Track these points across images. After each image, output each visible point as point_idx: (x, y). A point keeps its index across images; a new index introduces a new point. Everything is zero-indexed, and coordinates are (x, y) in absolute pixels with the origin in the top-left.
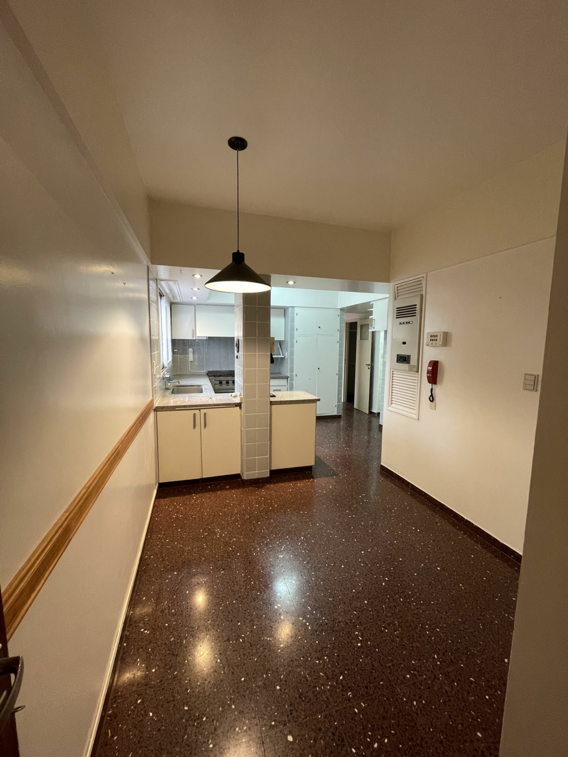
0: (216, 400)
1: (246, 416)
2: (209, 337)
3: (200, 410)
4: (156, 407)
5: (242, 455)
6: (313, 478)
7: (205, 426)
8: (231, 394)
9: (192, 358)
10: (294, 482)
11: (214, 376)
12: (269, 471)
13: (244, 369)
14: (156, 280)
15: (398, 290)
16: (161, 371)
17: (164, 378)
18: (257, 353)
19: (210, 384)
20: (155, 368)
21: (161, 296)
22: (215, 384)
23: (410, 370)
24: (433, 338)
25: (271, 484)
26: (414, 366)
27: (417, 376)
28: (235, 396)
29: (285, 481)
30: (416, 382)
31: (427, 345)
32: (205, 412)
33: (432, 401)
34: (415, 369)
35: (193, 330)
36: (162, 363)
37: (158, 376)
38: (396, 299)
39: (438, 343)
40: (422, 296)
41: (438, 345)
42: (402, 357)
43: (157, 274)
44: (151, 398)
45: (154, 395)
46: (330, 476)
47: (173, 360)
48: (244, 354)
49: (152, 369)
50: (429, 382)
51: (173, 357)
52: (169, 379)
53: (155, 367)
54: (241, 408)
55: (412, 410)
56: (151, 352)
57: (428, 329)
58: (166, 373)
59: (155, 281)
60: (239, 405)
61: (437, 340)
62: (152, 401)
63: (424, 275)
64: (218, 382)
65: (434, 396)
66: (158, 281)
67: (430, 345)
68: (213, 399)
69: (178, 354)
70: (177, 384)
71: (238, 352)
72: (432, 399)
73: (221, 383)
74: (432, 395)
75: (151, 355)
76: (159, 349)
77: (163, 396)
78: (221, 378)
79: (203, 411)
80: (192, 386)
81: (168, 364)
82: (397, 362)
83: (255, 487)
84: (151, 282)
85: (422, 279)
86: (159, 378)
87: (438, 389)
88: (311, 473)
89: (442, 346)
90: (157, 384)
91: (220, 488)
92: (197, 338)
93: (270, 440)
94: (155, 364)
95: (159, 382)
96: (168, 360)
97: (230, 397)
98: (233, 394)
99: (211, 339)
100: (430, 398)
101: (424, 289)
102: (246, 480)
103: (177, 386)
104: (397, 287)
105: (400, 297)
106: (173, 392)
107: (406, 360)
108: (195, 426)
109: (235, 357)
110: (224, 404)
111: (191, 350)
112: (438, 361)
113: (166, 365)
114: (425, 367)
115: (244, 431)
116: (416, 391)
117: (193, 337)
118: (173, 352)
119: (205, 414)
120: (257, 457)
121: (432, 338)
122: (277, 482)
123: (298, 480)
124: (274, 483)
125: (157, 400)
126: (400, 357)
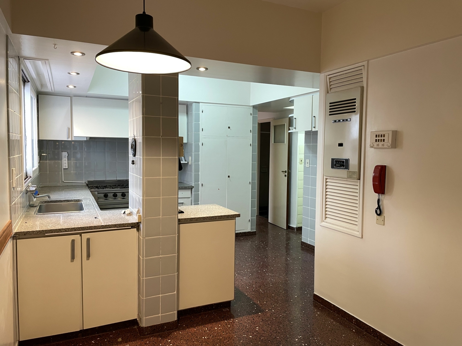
0: (104, 220)
1: (146, 240)
2: (90, 138)
3: (81, 236)
4: (16, 233)
5: (139, 293)
6: (233, 317)
7: (88, 256)
8: (123, 211)
9: (67, 165)
10: (210, 326)
11: (97, 187)
12: (176, 312)
13: (143, 177)
14: (19, 58)
15: (330, 82)
16: (24, 181)
17: (27, 192)
18: (161, 157)
19: (92, 198)
20: (15, 178)
21: (25, 81)
22: (98, 198)
23: (350, 177)
24: (379, 138)
25: (179, 330)
26: (355, 172)
27: (358, 184)
28: (130, 214)
29: (198, 324)
30: (358, 191)
31: (372, 147)
32: (88, 237)
33: (379, 215)
34: (356, 176)
35: (69, 129)
36: (25, 172)
37: (19, 189)
38: (328, 92)
39: (385, 144)
40: (362, 88)
41: (385, 146)
42: (339, 161)
43: (20, 49)
44: (8, 220)
45: (13, 215)
46: (254, 313)
47: (39, 166)
48: (143, 159)
49: (10, 180)
50: (376, 192)
51: (39, 163)
52: (36, 193)
53: (14, 176)
54: (138, 229)
55: (354, 226)
56: (9, 156)
57: (371, 128)
58: (30, 184)
59: (17, 59)
60: (136, 226)
61: (384, 141)
62: (10, 225)
63: (365, 63)
64: (103, 195)
65: (381, 208)
66: (21, 59)
67: (375, 146)
68: (100, 218)
69: (46, 160)
70: (47, 199)
71: (134, 155)
72: (379, 211)
73: (106, 196)
74: (379, 207)
75: (9, 159)
76: (20, 151)
77: (26, 217)
78: (106, 190)
79: (85, 236)
80: (68, 201)
81: (34, 172)
82: (332, 167)
83: (158, 337)
84: (11, 60)
85: (362, 68)
86: (21, 192)
87: (386, 201)
88: (230, 311)
89: (392, 148)
90: (18, 199)
91: (109, 341)
92: (73, 139)
93: (178, 271)
94: (14, 172)
95: (20, 198)
96: (33, 167)
97: (123, 215)
98: (127, 211)
99: (92, 140)
100: (376, 212)
101: (365, 79)
102: (145, 327)
103: (46, 202)
104: (330, 78)
105: (333, 90)
106: (40, 211)
107: (343, 166)
108: (73, 258)
109: (130, 162)
110: (115, 226)
111: (65, 154)
112: (385, 166)
113: (30, 173)
114: (369, 174)
115: (143, 260)
116: (357, 202)
117: (68, 138)
118: (41, 157)
119: (88, 240)
120: (160, 295)
121: (377, 138)
122: (188, 327)
123: (215, 321)
124: (184, 329)
125: (18, 223)
126: (336, 161)
